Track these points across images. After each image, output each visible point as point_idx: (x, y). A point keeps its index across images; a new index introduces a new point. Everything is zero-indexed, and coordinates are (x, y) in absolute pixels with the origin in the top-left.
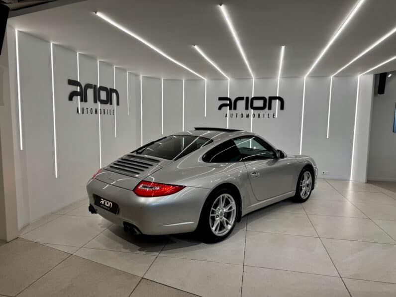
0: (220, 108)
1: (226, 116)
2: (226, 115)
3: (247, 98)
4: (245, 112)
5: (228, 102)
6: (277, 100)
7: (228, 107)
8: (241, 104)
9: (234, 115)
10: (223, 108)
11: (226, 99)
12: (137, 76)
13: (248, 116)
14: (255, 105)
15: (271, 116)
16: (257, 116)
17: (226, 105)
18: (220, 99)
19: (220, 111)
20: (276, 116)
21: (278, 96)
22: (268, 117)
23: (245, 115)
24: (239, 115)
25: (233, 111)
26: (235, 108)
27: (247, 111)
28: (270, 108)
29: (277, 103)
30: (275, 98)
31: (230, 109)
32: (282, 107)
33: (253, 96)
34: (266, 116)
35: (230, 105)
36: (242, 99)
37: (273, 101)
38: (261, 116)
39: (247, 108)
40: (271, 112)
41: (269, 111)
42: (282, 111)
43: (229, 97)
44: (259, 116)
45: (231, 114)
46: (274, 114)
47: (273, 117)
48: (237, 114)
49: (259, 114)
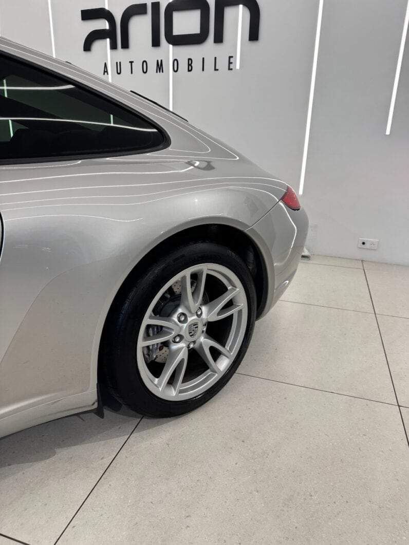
2: (106, 66)
3: (156, 6)
4: (153, 55)
5: (107, 27)
6: (241, 6)
7: (108, 40)
8: (141, 27)
9: (126, 67)
10: (97, 45)
11: (101, 13)
13: (160, 67)
14: (177, 31)
15: (222, 64)
16: (183, 65)
17: (101, 35)
18: (88, 15)
20: (238, 67)
22: (216, 70)
23: (152, 67)
24: (137, 67)
25: (121, 55)
26: (125, 45)
27: (156, 50)
28: (219, 39)
29: (239, 17)
31: (114, 46)
32: (254, 35)
34: (209, 65)
36: (139, 10)
37: (229, 12)
38: (197, 65)
39: (156, 43)
40: (221, 52)
41: (219, 47)
42: (254, 45)
43: (107, 8)
44: (189, 65)
45: (117, 63)
46: (230, 57)
47: (230, 69)
48: (131, 62)
49: (189, 59)
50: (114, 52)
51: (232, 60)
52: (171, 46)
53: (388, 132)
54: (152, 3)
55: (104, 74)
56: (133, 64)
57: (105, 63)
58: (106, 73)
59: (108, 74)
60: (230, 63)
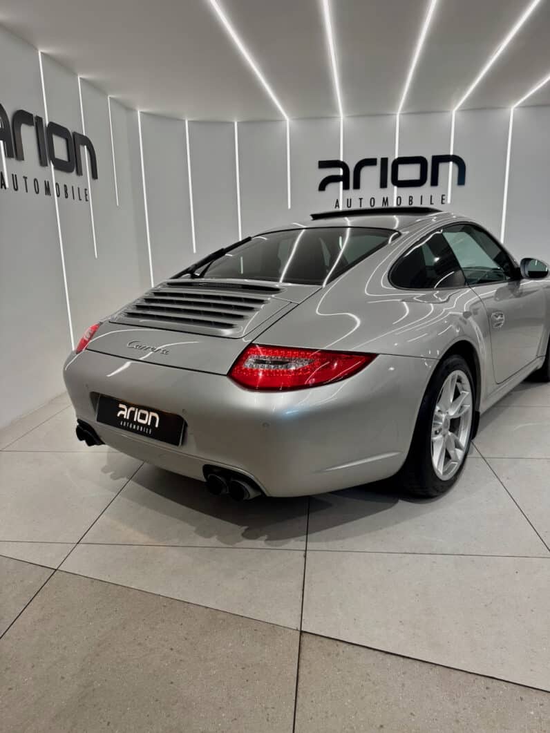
0: (322, 187)
1: (337, 204)
2: (337, 201)
3: (384, 161)
4: (380, 194)
6: (451, 163)
7: (341, 183)
8: (370, 175)
9: (355, 203)
10: (331, 187)
11: (336, 164)
12: (129, 109)
13: (386, 203)
14: (401, 177)
15: (437, 200)
16: (405, 201)
17: (334, 179)
18: (323, 165)
19: (322, 193)
20: (449, 201)
21: (451, 153)
22: (432, 204)
23: (379, 202)
24: (366, 202)
25: (352, 193)
26: (357, 186)
27: (383, 190)
28: (435, 182)
29: (449, 170)
30: (446, 159)
31: (346, 187)
32: (461, 180)
33: (396, 157)
34: (427, 200)
35: (345, 179)
36: (371, 162)
37: (442, 166)
38: (416, 200)
39: (383, 184)
40: (436, 191)
41: (434, 188)
42: (462, 188)
43: (342, 160)
44: (410, 201)
45: (348, 199)
46: (443, 196)
47: (442, 203)
48: (361, 199)
50: (346, 191)
51: (444, 197)
52: (396, 188)
54: (382, 159)
55: (336, 208)
56: (363, 200)
57: (337, 199)
59: (339, 207)
60: (442, 199)
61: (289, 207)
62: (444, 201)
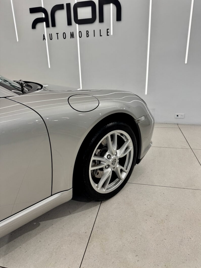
0: (34, 26)
1: (44, 39)
2: (44, 36)
3: (68, 5)
4: (69, 30)
5: (43, 16)
6: (111, 4)
7: (45, 23)
8: (61, 16)
9: (54, 36)
10: (39, 26)
13: (72, 35)
15: (104, 33)
16: (84, 34)
17: (41, 20)
18: (33, 11)
19: (34, 30)
20: (112, 34)
22: (101, 36)
23: (68, 35)
24: (61, 36)
25: (52, 30)
26: (54, 25)
27: (70, 27)
28: (101, 20)
29: (111, 10)
33: (76, 2)
34: (97, 33)
37: (105, 7)
38: (91, 34)
39: (69, 23)
40: (103, 27)
41: (101, 24)
42: (119, 23)
43: (43, 7)
44: (87, 34)
45: (50, 34)
46: (107, 29)
47: (108, 35)
48: (57, 34)
49: (87, 31)
50: (48, 28)
51: (108, 31)
52: (77, 25)
53: (186, 62)
55: (43, 40)
57: (44, 35)
58: (44, 40)
59: (45, 40)
60: (108, 32)
61: (18, 41)
62: (108, 34)
